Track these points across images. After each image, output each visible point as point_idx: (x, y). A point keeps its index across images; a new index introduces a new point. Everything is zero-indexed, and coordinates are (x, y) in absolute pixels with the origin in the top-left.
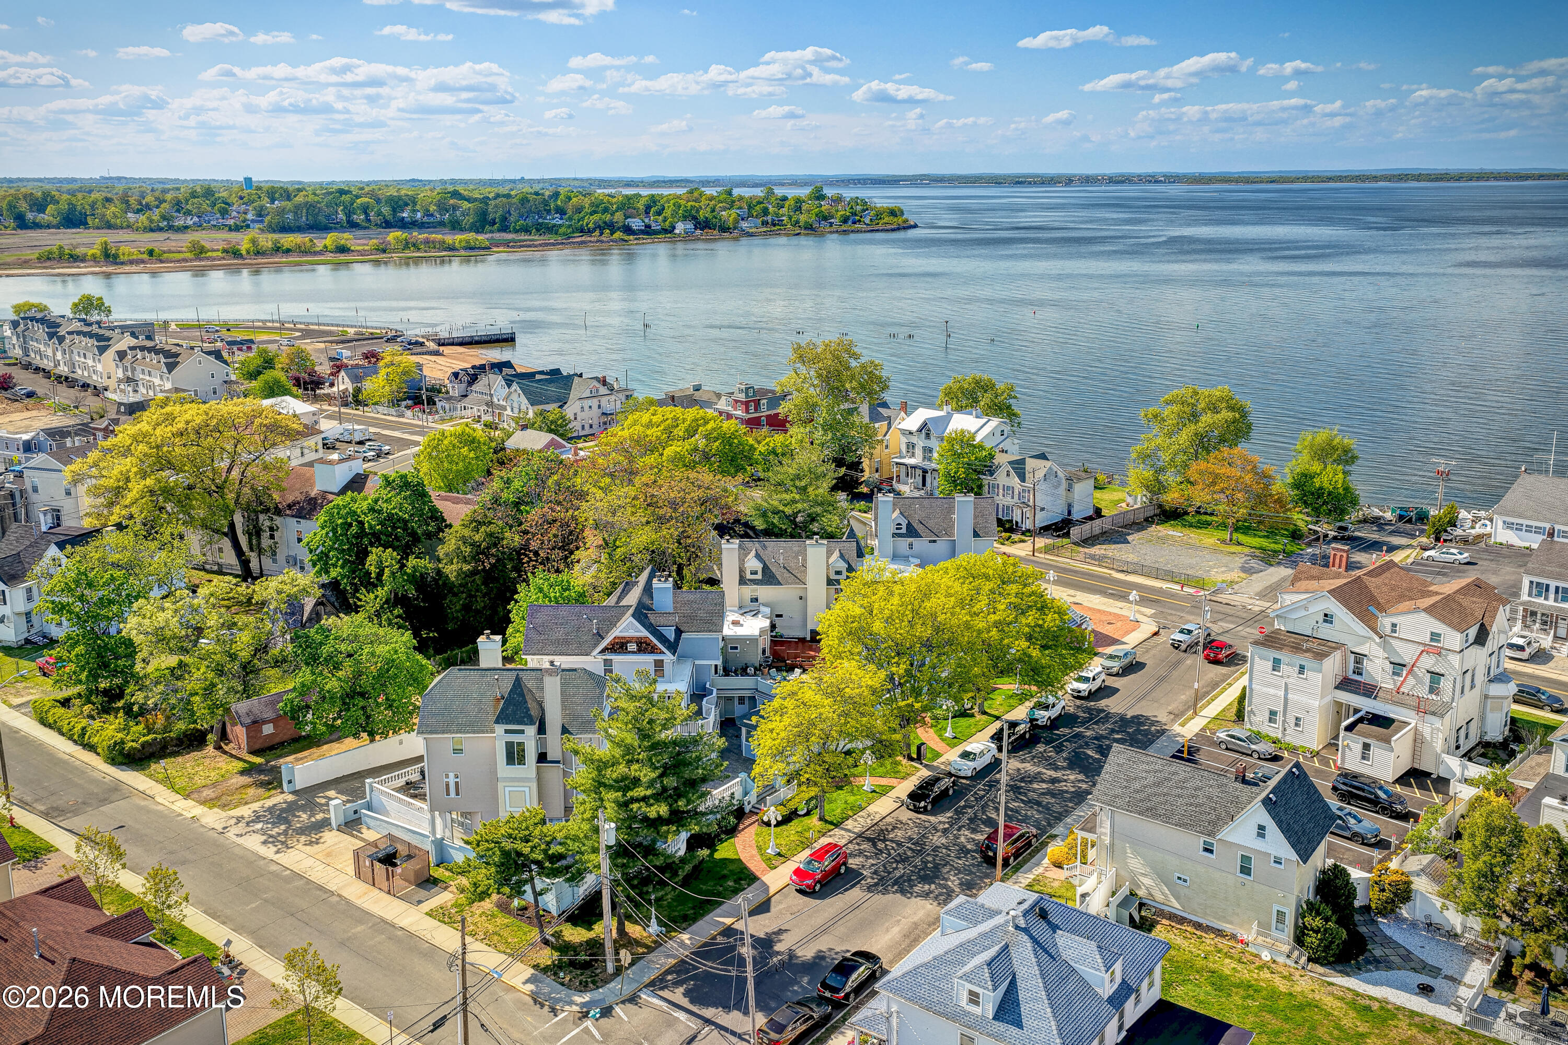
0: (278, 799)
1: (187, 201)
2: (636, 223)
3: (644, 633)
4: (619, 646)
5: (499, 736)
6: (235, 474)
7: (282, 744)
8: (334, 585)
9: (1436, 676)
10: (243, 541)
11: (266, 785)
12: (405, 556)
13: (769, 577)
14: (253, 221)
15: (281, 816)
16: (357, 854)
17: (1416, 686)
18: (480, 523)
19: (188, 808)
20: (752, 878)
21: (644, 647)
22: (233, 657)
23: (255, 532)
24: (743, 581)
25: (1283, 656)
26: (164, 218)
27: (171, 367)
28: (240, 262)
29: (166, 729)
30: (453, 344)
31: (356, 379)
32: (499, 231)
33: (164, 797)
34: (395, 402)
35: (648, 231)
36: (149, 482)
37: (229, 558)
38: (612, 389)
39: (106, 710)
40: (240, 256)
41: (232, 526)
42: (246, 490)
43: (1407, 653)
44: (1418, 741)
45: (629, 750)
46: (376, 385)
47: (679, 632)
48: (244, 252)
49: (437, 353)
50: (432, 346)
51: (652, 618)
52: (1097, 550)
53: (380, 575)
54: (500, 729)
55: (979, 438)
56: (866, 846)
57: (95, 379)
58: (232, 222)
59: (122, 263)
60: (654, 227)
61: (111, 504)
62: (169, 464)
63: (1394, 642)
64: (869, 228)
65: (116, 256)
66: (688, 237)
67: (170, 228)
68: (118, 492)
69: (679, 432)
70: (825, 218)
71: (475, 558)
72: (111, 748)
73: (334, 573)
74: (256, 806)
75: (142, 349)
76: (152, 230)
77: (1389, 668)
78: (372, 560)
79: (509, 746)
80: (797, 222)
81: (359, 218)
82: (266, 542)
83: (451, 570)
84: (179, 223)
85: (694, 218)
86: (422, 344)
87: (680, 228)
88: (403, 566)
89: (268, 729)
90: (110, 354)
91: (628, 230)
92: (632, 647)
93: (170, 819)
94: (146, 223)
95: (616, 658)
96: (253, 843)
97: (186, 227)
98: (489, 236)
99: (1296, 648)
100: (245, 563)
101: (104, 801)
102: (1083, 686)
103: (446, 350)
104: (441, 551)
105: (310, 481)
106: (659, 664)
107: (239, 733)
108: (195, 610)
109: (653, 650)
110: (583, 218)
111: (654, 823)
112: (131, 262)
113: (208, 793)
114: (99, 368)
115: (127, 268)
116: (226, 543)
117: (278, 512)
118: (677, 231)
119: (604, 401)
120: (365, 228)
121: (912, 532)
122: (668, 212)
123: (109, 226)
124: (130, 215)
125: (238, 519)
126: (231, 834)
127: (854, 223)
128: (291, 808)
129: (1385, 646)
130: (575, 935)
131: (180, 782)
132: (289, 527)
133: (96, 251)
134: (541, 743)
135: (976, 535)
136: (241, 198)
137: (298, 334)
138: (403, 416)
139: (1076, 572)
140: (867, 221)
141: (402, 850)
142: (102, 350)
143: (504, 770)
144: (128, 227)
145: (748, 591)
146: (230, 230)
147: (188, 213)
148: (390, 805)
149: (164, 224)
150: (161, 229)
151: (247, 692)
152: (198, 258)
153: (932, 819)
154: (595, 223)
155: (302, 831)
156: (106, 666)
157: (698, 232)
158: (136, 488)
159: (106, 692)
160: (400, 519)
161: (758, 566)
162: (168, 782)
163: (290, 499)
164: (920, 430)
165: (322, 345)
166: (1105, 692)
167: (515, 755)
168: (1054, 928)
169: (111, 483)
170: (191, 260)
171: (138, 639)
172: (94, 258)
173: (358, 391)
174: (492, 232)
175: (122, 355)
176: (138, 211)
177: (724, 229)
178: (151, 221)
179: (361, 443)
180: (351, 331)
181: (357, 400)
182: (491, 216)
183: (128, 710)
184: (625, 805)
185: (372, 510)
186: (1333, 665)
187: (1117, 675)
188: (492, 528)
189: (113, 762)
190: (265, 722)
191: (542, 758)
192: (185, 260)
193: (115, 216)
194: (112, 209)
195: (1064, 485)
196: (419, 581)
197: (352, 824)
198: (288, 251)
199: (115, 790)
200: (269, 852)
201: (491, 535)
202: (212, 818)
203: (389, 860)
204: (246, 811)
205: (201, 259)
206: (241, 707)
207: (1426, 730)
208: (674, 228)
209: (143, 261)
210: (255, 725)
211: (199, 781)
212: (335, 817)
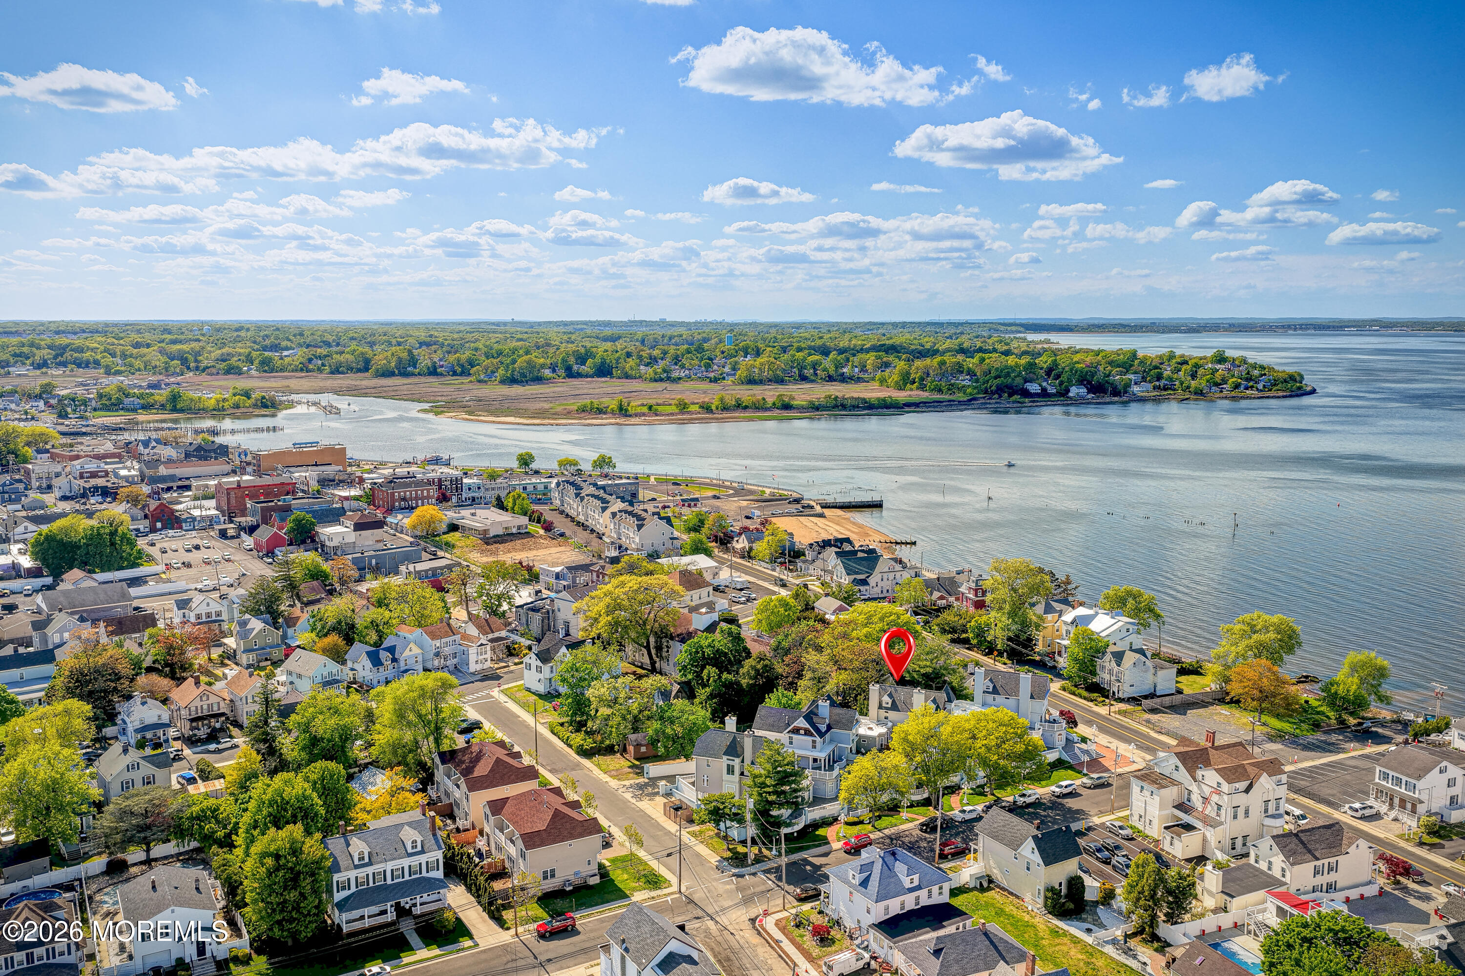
0: (641, 780)
1: (683, 355)
2: (1034, 388)
3: (808, 726)
4: (796, 731)
5: (725, 761)
6: (652, 615)
7: (648, 758)
8: (688, 683)
9: (1219, 807)
10: (653, 652)
11: (637, 774)
12: (721, 672)
13: (894, 707)
14: (728, 375)
15: (641, 787)
16: (665, 804)
17: (1210, 811)
18: (761, 659)
19: (605, 778)
20: (828, 843)
21: (807, 733)
22: (629, 712)
23: (659, 648)
24: (880, 707)
25: (1144, 784)
26: (665, 371)
27: (640, 527)
28: (710, 416)
29: (602, 742)
30: (835, 507)
31: (751, 541)
32: (918, 388)
33: (596, 772)
34: (773, 560)
35: (1044, 393)
36: (609, 618)
37: (646, 660)
38: (905, 567)
39: (578, 730)
40: (711, 411)
41: (648, 643)
42: (657, 625)
43: (1207, 791)
44: (1205, 840)
45: (769, 772)
46: (761, 547)
47: (829, 728)
48: (714, 408)
49: (821, 516)
50: (818, 509)
51: (815, 719)
52: (1154, 717)
53: (708, 680)
54: (725, 758)
55: (1103, 634)
56: (888, 841)
57: (600, 529)
58: (712, 375)
59: (630, 416)
60: (1051, 390)
61: (592, 626)
62: (619, 607)
63: (1203, 786)
64: (1261, 394)
65: (626, 410)
66: (1080, 402)
67: (669, 378)
68: (596, 620)
69: (875, 619)
70: (1217, 384)
71: (756, 678)
72: (578, 747)
73: (690, 677)
74: (632, 782)
75: (626, 512)
76: (656, 381)
77: (1201, 799)
78: (705, 672)
79: (728, 765)
80: (1188, 387)
81: (808, 372)
82: (664, 654)
83: (744, 682)
84: (675, 375)
85: (1089, 382)
86: (812, 507)
87: (1074, 391)
88: (720, 677)
89: (643, 749)
90: (608, 513)
91: (1026, 393)
92: (802, 732)
93: (597, 781)
94: (652, 375)
95: (794, 736)
96: (628, 796)
97: (680, 379)
98: (909, 393)
99: (1154, 782)
100: (653, 663)
101: (573, 769)
102: (1057, 790)
103: (827, 512)
104: (741, 671)
105: (690, 622)
106: (814, 742)
107: (631, 749)
108: (615, 688)
109: (812, 735)
110: (988, 381)
111: (771, 803)
112: (636, 415)
113: (614, 773)
114: (601, 521)
115: (633, 420)
116: (645, 651)
117: (672, 638)
118: (1071, 394)
119: (898, 575)
120: (812, 381)
121: (995, 691)
122: (1064, 377)
123: (627, 376)
124: (642, 367)
125: (652, 640)
126: (620, 791)
127: (1247, 388)
128: (646, 785)
129: (1199, 787)
130: (741, 849)
131: (604, 767)
132: (676, 646)
133: (613, 405)
134: (742, 767)
135: (1032, 697)
136: (723, 352)
137: (732, 492)
138: (774, 570)
139: (1127, 728)
140: (1260, 386)
141: (684, 807)
142: (604, 509)
143: (726, 777)
144: (640, 377)
145: (883, 713)
146: (711, 381)
147: (683, 367)
148: (685, 788)
149: (664, 376)
150: (661, 380)
151: (635, 730)
152: (682, 412)
153: (927, 836)
154: (997, 386)
155: (647, 795)
156: (580, 710)
157: (1090, 396)
158: (604, 620)
159: (579, 722)
160: (723, 652)
161: (890, 701)
162: (598, 766)
163: (679, 631)
164: (1072, 623)
165: (745, 503)
166: (1072, 795)
167: (730, 770)
168: (896, 859)
169: (593, 615)
170: (677, 414)
171: (592, 699)
172: (613, 412)
173: (751, 549)
174: (911, 390)
175: (614, 515)
176: (647, 365)
177: (1116, 393)
178: (656, 373)
179: (741, 590)
180: (768, 491)
181: (748, 555)
182: (912, 376)
183: (587, 732)
184: (760, 795)
185: (710, 646)
186: (1171, 793)
187: (1090, 788)
188: (767, 662)
189: (578, 753)
190: (642, 745)
191: (742, 774)
192: (672, 414)
193: (632, 369)
194: (631, 362)
195: (1152, 671)
196: (729, 685)
197: (668, 794)
198: (746, 407)
199: (578, 766)
200: (634, 801)
201: (766, 666)
202: (614, 783)
203: (677, 809)
204: (627, 783)
205: (683, 414)
206: (632, 737)
207: (1208, 834)
208: (1068, 391)
209: (644, 415)
210: (638, 746)
211: (611, 768)
212: (662, 791)
